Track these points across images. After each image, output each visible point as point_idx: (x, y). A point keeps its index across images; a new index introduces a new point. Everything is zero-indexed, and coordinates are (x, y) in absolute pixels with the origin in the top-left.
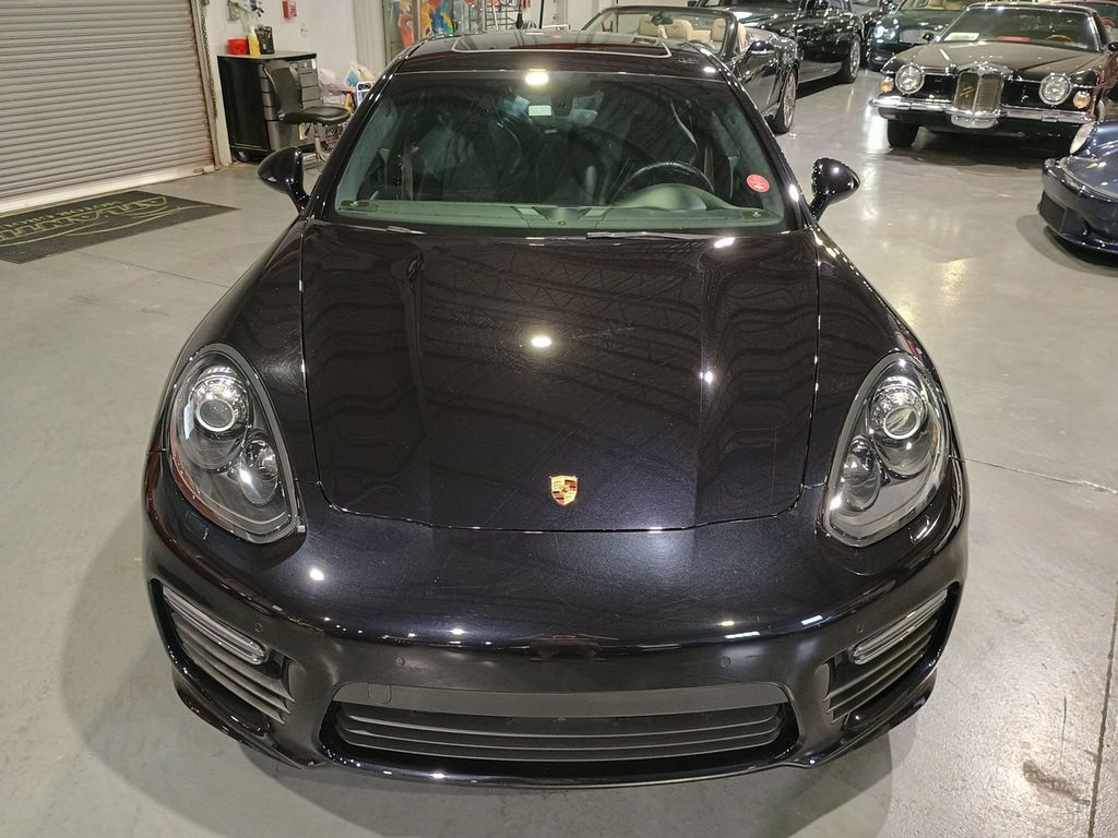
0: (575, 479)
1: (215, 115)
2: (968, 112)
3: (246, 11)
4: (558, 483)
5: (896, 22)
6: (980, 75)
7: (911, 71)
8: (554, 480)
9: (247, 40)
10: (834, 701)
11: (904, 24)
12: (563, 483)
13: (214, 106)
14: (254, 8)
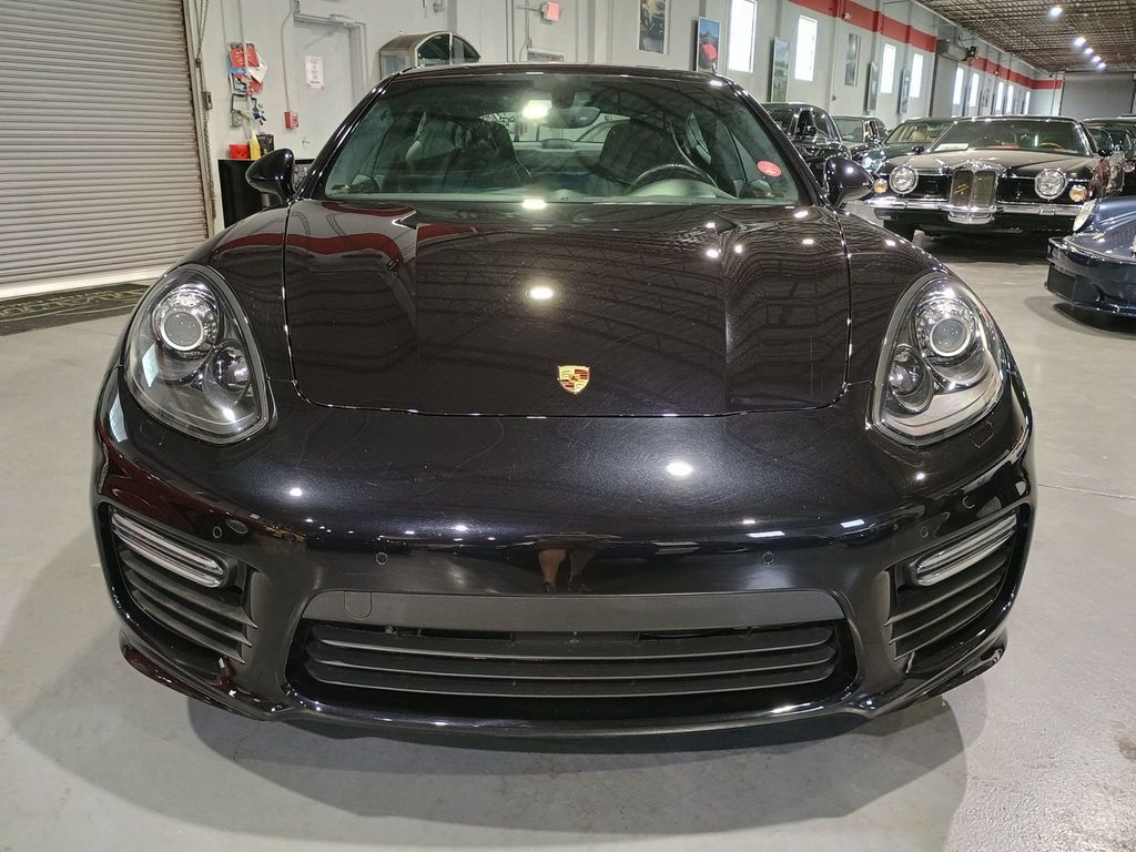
0: (587, 369)
1: (214, 216)
2: (964, 208)
3: (248, 119)
4: (566, 372)
5: (882, 153)
6: (974, 172)
7: (905, 173)
8: (562, 369)
9: (248, 146)
10: (897, 625)
11: (890, 154)
12: (573, 372)
13: (213, 207)
14: (257, 116)
